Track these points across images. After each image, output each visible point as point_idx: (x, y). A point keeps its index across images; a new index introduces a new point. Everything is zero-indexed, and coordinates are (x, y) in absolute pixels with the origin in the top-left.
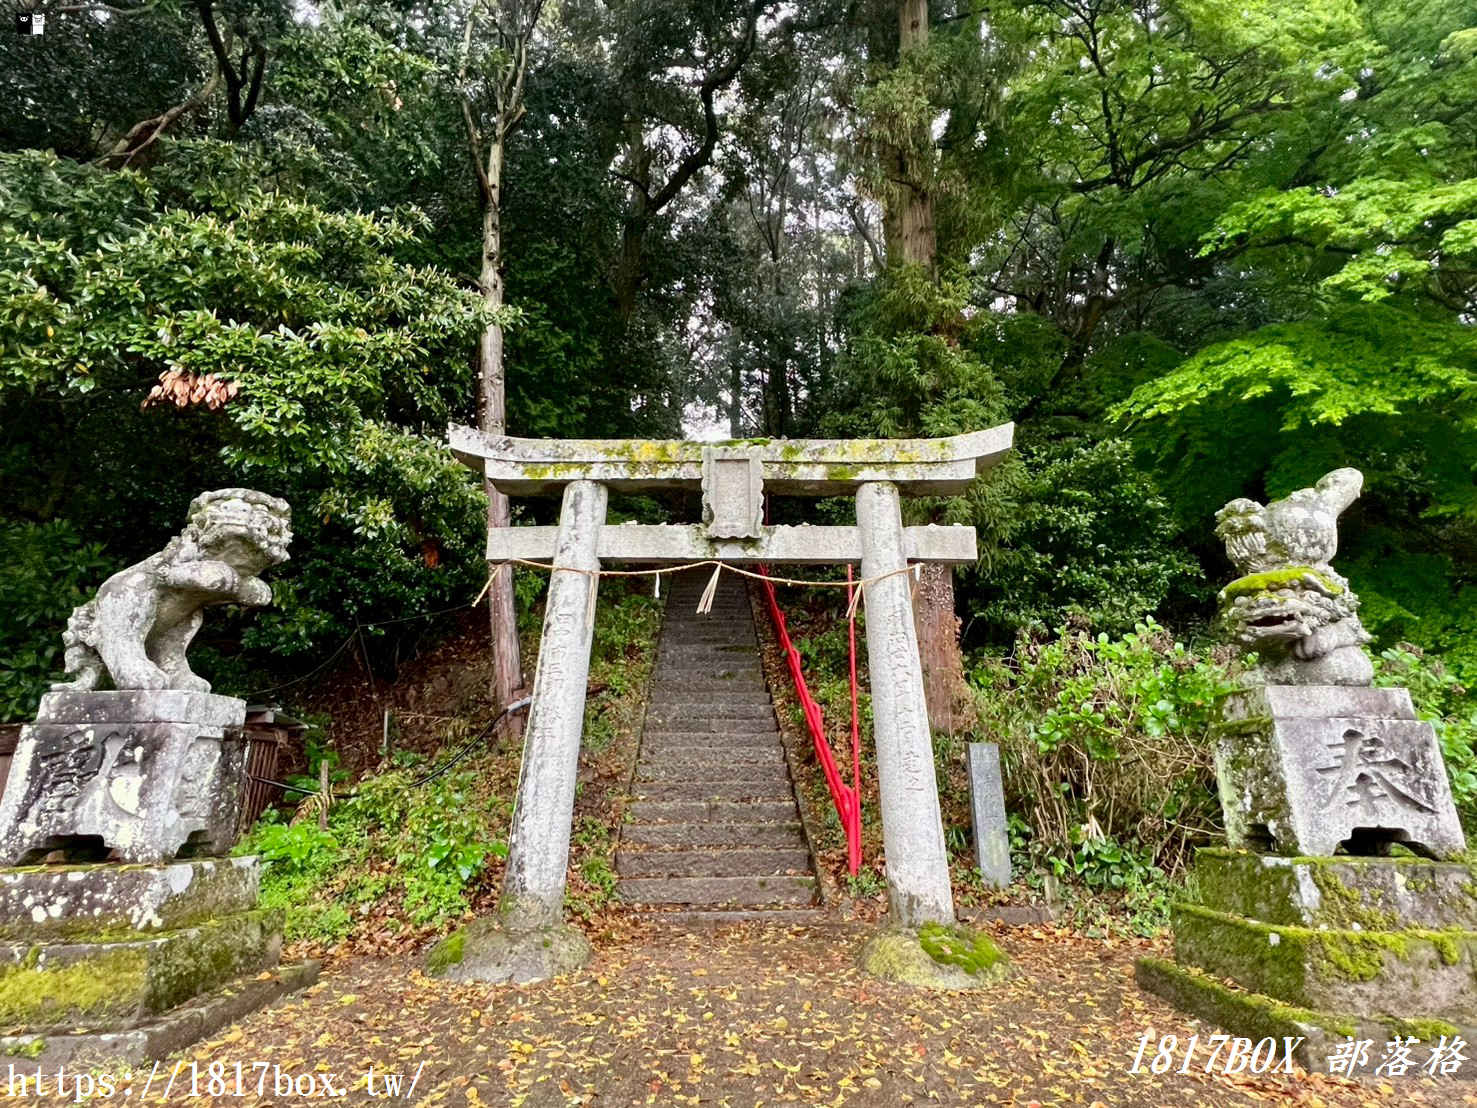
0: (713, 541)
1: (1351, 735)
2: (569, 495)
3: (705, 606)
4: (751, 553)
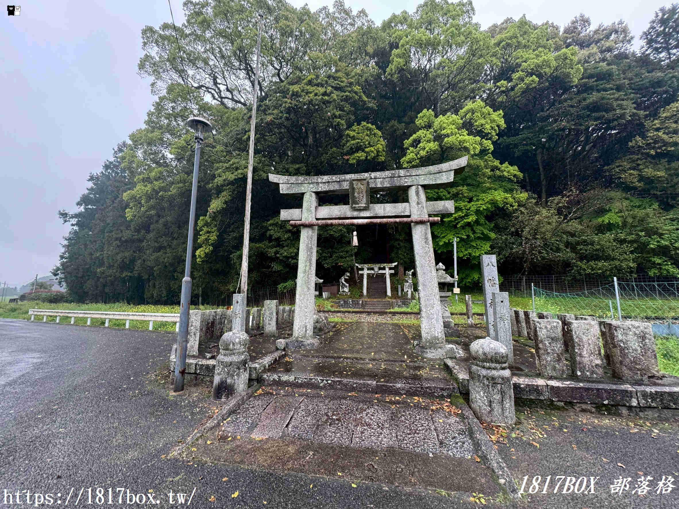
0: (375, 272)
1: (408, 286)
3: (375, 276)
4: (378, 272)
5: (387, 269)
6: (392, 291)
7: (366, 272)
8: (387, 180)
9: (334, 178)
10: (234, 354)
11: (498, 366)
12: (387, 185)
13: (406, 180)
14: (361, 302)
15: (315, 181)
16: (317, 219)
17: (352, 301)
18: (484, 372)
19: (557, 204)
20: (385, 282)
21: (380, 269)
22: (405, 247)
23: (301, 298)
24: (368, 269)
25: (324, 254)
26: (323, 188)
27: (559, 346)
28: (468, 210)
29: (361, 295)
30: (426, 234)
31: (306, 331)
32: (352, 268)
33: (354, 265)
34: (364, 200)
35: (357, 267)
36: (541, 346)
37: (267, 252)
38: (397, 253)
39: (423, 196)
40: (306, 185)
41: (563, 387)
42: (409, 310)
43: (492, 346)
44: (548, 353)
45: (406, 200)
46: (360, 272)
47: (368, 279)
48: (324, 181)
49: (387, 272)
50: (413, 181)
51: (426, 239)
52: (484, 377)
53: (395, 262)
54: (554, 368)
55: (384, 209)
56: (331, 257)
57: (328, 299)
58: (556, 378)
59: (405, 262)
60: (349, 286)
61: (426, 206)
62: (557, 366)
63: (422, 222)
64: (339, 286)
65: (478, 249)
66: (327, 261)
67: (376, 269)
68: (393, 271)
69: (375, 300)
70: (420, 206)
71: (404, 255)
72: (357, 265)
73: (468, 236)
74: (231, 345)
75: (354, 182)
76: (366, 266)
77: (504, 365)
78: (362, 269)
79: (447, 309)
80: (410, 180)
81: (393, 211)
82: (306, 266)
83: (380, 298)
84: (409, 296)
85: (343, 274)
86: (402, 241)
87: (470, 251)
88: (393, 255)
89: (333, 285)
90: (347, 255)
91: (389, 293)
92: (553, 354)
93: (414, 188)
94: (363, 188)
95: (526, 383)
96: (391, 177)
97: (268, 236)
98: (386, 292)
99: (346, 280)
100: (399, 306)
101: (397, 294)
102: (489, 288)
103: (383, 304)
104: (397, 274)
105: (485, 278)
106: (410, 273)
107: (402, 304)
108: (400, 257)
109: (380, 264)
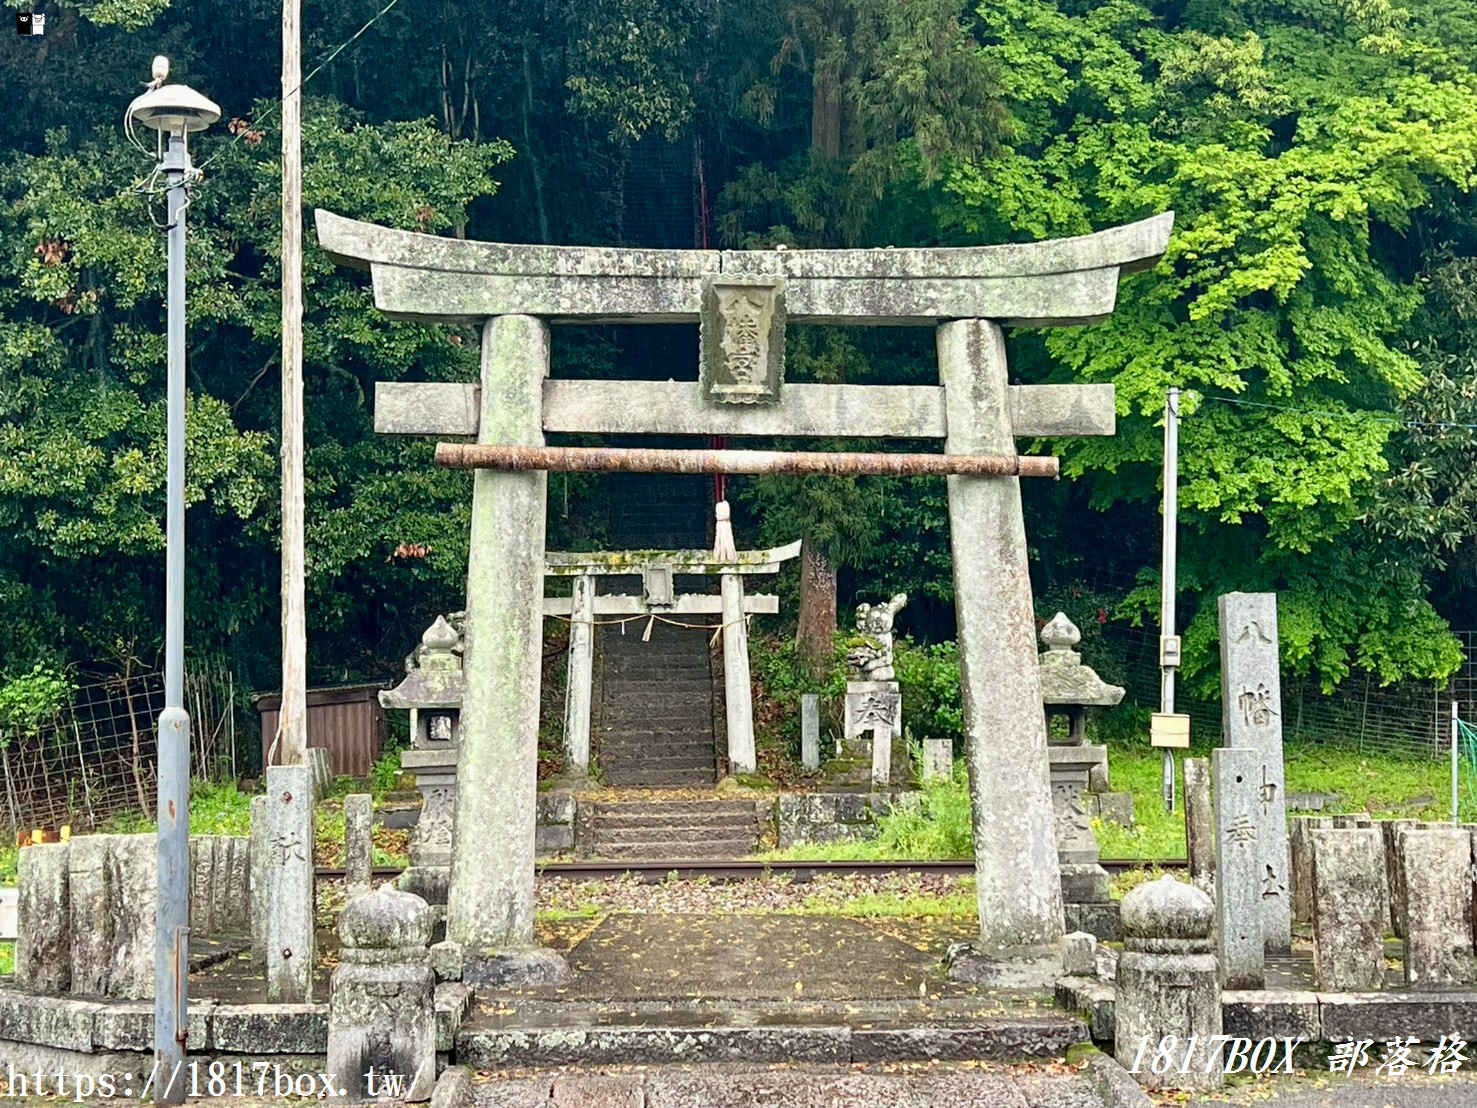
0: (649, 606)
1: (871, 699)
2: (577, 584)
3: (646, 637)
4: (668, 610)
5: (732, 587)
6: (759, 733)
7: (584, 607)
8: (854, 285)
9: (631, 260)
10: (403, 959)
11: (1185, 944)
12: (853, 308)
13: (932, 294)
14: (568, 813)
15: (544, 264)
16: (554, 438)
18: (1150, 962)
20: (716, 677)
21: (685, 584)
23: (490, 779)
24: (606, 585)
26: (577, 300)
27: (1368, 901)
28: (1260, 206)
30: (1004, 519)
31: (511, 917)
34: (761, 368)
36: (1322, 904)
39: (996, 363)
40: (498, 281)
41: (1357, 1006)
43: (1173, 894)
44: (1341, 923)
45: (928, 373)
46: (548, 606)
48: (583, 270)
49: (734, 606)
50: (959, 299)
51: (1006, 538)
52: (1149, 973)
54: (1353, 966)
55: (841, 408)
58: (1351, 990)
59: (846, 534)
61: (1009, 405)
62: (1361, 958)
63: (988, 474)
65: (1311, 457)
67: (659, 588)
68: (769, 604)
69: (658, 797)
70: (984, 405)
71: (838, 491)
73: (1256, 376)
74: (397, 930)
75: (722, 295)
76: (588, 565)
77: (1200, 943)
79: (1082, 821)
80: (949, 294)
81: (879, 417)
82: (509, 642)
83: (675, 782)
84: (881, 764)
87: (1263, 469)
89: (340, 698)
91: (742, 747)
92: (1352, 925)
93: (961, 329)
94: (761, 319)
95: (1267, 1001)
96: (871, 277)
98: (722, 742)
100: (817, 833)
101: (797, 754)
102: (1245, 729)
103: (712, 822)
104: (796, 617)
105: (1231, 687)
106: (886, 614)
107: (837, 819)
108: (816, 502)
109: (680, 555)
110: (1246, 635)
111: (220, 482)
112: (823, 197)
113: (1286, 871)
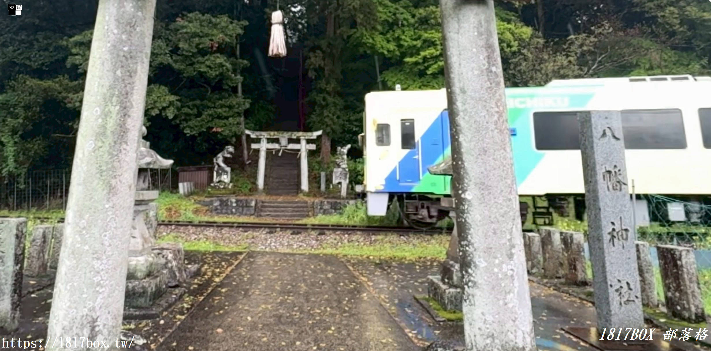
0: (281, 147)
1: (340, 173)
2: (262, 140)
3: (280, 155)
4: (286, 148)
5: (303, 142)
6: (310, 182)
7: (263, 146)
14: (253, 204)
17: (237, 201)
19: (581, 46)
20: (298, 166)
21: (291, 141)
22: (335, 105)
24: (270, 141)
25: (186, 110)
29: (254, 189)
32: (238, 137)
33: (243, 133)
35: (248, 136)
37: (65, 98)
38: (322, 114)
42: (343, 220)
46: (254, 146)
47: (267, 158)
49: (304, 148)
51: (491, 47)
53: (317, 130)
56: (199, 115)
57: (189, 195)
59: (334, 131)
60: (232, 170)
64: (211, 170)
66: (190, 123)
67: (284, 142)
68: (313, 147)
69: (280, 199)
71: (332, 119)
72: (247, 132)
76: (265, 135)
78: (258, 141)
83: (288, 194)
84: (344, 192)
85: (221, 150)
86: (329, 93)
88: (314, 118)
89: (200, 169)
90: (231, 113)
91: (305, 186)
97: (68, 66)
98: (298, 184)
99: (226, 161)
100: (325, 212)
101: (319, 187)
102: (607, 192)
103: (295, 207)
104: (320, 152)
105: (598, 167)
106: (345, 150)
107: (331, 208)
108: (326, 122)
109: (290, 133)
110: (604, 134)
111: (164, 109)
112: (330, 44)
113: (638, 286)
